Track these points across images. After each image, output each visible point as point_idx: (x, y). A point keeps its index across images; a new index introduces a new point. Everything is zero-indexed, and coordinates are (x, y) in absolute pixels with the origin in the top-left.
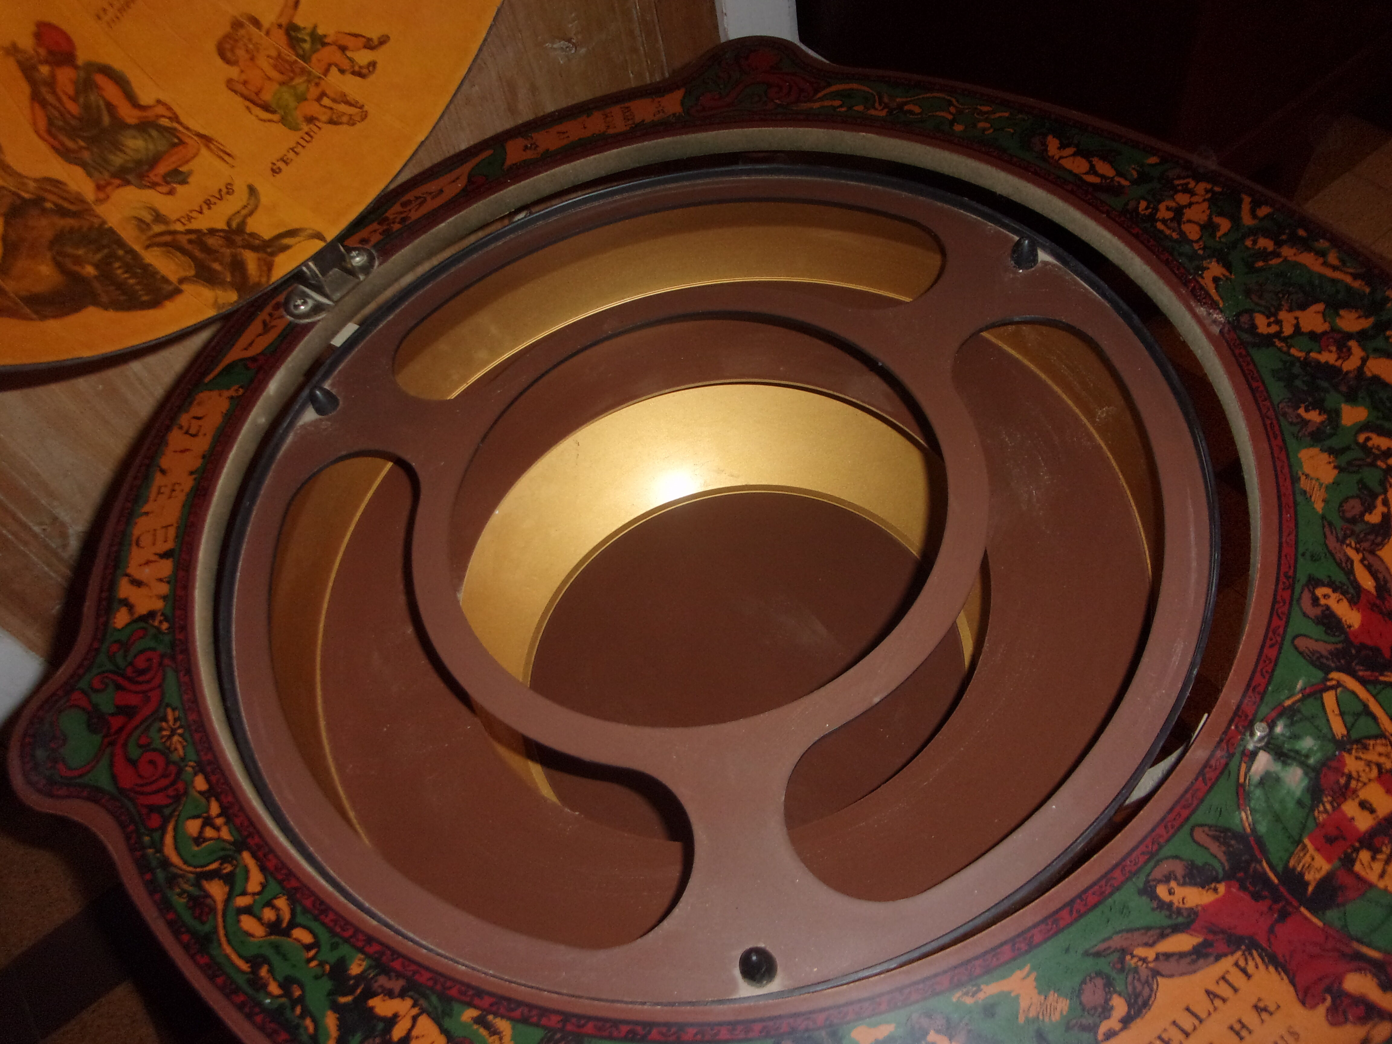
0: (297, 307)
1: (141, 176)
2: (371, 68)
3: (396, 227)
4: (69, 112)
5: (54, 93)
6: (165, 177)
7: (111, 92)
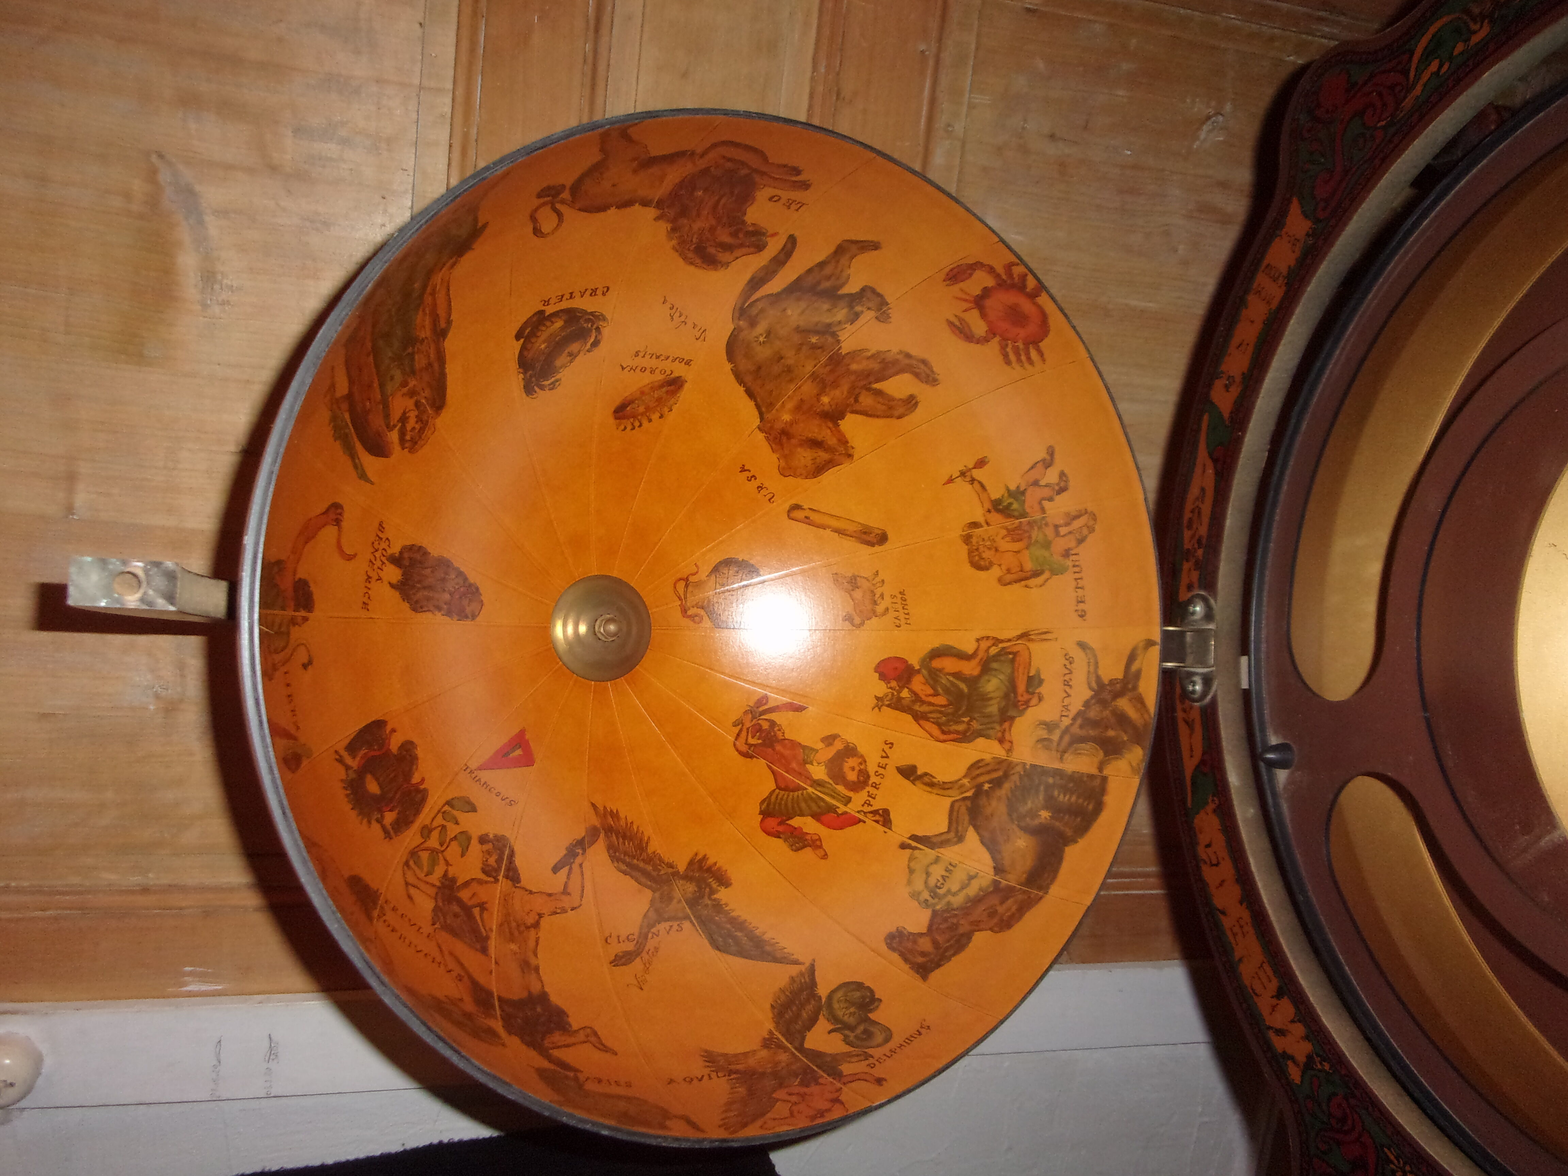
0: (1194, 692)
1: (1015, 705)
2: (1064, 479)
3: (1200, 552)
4: (942, 706)
5: (923, 702)
6: (1027, 692)
7: (948, 664)
